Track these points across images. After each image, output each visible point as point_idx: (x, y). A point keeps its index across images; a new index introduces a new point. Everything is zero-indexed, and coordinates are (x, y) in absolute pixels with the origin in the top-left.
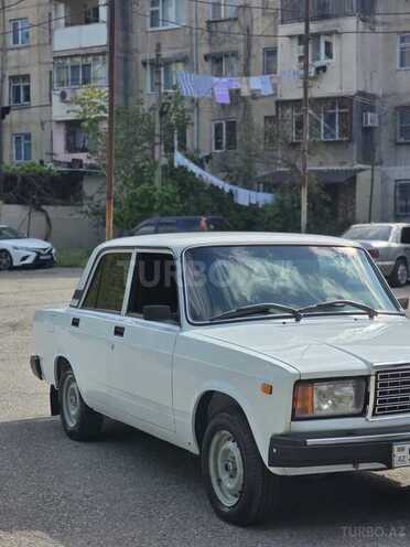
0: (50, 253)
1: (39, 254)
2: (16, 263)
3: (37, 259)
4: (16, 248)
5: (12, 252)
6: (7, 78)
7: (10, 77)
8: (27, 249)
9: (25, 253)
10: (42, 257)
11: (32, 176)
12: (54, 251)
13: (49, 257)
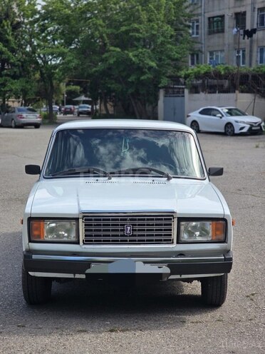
0: (259, 125)
1: (252, 126)
2: (237, 131)
3: (250, 129)
4: (237, 122)
5: (234, 124)
6: (256, 10)
7: (258, 9)
8: (244, 122)
9: (242, 125)
10: (253, 128)
11: (259, 75)
12: (263, 124)
13: (259, 128)
